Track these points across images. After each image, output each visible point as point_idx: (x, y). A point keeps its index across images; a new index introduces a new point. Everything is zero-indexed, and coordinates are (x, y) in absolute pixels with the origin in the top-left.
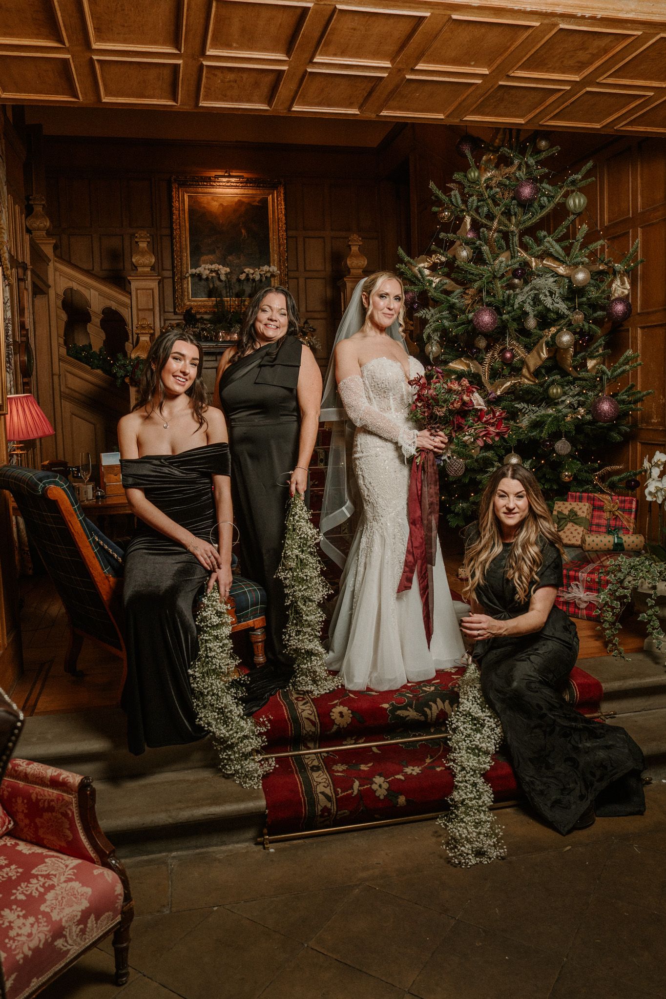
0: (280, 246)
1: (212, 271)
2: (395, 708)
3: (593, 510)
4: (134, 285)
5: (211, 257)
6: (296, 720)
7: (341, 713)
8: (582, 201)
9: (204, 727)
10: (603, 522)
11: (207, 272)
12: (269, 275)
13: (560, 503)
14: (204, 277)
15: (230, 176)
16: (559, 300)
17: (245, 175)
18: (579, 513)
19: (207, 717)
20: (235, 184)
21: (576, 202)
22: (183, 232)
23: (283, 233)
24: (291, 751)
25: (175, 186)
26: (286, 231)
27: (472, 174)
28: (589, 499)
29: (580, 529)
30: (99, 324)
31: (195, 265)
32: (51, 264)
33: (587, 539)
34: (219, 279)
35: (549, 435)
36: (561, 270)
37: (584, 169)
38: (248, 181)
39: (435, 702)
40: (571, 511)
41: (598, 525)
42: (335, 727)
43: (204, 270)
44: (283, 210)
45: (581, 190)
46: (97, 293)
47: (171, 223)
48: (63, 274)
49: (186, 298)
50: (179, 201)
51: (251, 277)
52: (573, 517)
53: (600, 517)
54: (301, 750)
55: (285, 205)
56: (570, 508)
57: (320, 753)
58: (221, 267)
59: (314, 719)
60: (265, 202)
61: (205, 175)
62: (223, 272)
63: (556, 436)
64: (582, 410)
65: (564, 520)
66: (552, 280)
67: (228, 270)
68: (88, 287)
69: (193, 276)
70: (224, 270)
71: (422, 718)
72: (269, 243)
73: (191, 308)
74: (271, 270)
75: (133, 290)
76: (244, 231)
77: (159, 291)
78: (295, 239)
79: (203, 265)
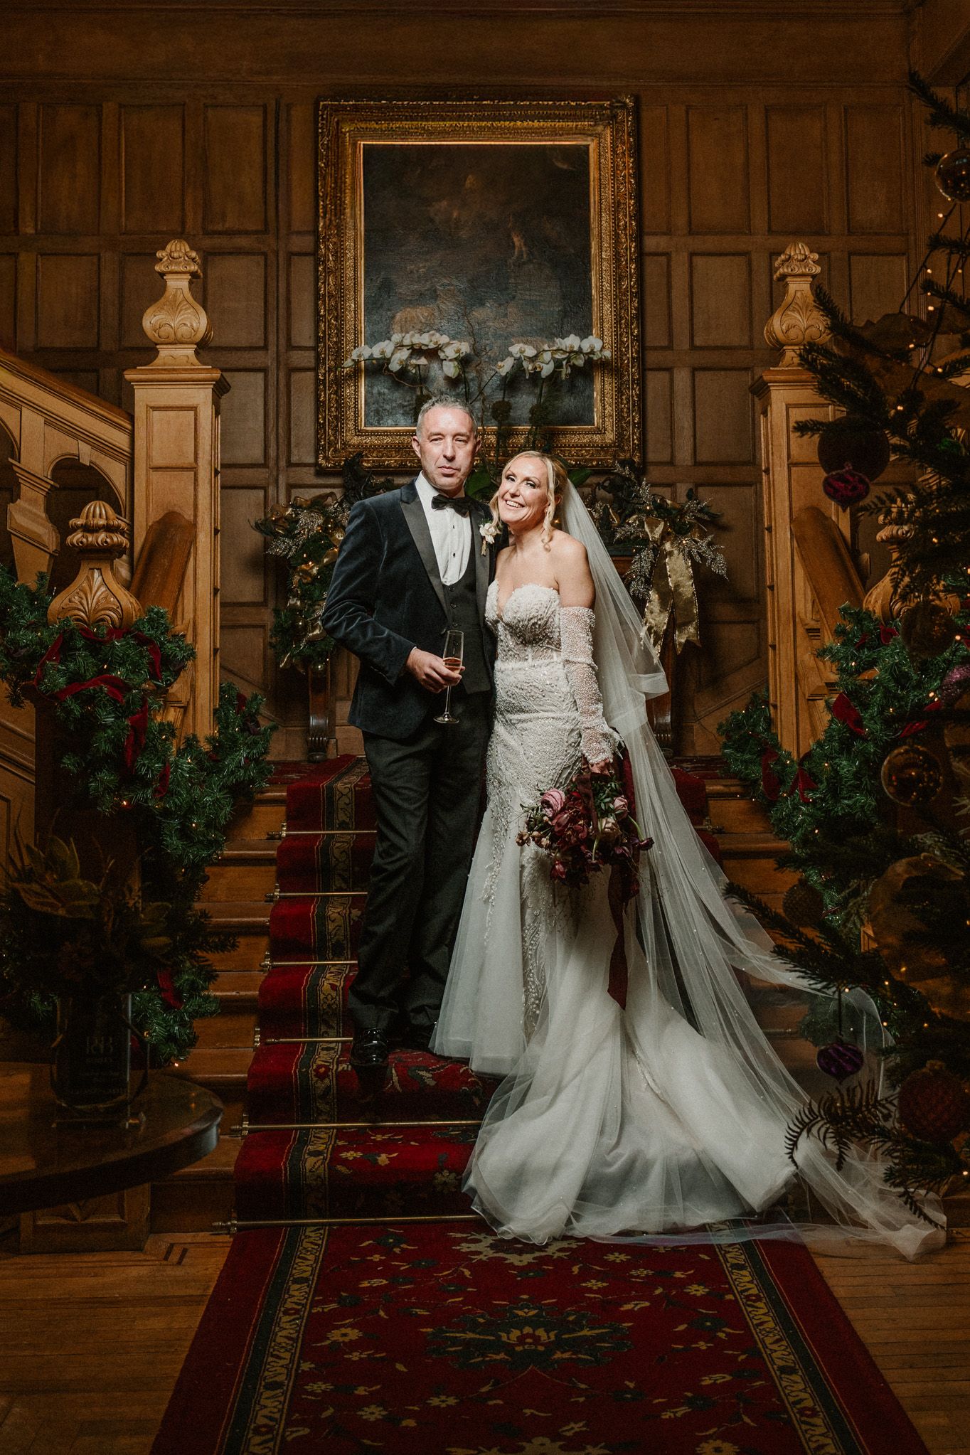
0: (619, 278)
1: (417, 351)
4: (143, 396)
5: (421, 313)
11: (404, 354)
12: (580, 362)
14: (395, 366)
22: (349, 244)
23: (628, 245)
26: (639, 236)
30: (40, 509)
31: (377, 333)
43: (397, 350)
44: (630, 180)
46: (40, 420)
49: (351, 425)
50: (338, 162)
51: (529, 367)
55: (635, 164)
58: (444, 339)
62: (450, 353)
67: (465, 347)
70: (454, 348)
72: (588, 271)
73: (360, 455)
74: (586, 348)
75: (140, 411)
76: (517, 241)
77: (217, 413)
78: (664, 259)
79: (396, 337)
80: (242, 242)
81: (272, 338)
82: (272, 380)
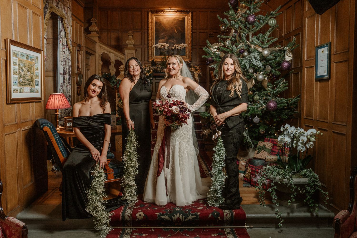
0: (189, 36)
1: (162, 46)
2: (161, 215)
3: (273, 145)
5: (163, 40)
6: (123, 215)
7: (140, 214)
8: (274, 22)
9: (88, 212)
10: (277, 150)
11: (160, 46)
13: (260, 142)
14: (159, 48)
15: (171, 9)
16: (259, 62)
17: (177, 9)
18: (267, 146)
19: (89, 209)
20: (173, 12)
21: (272, 22)
22: (152, 31)
23: (190, 31)
24: (122, 227)
25: (150, 13)
26: (192, 30)
27: (230, 12)
28: (272, 141)
29: (266, 153)
30: (114, 66)
31: (157, 43)
32: (97, 44)
33: (267, 157)
34: (165, 48)
35: (251, 115)
36: (260, 50)
37: (277, 9)
38: (178, 11)
39: (176, 215)
40: (264, 145)
41: (275, 152)
42: (137, 219)
43: (159, 45)
44: (191, 22)
45: (275, 18)
46: (113, 55)
47: (148, 27)
48: (101, 47)
49: (153, 55)
50: (151, 19)
51: (177, 48)
52: (264, 148)
53: (276, 149)
54: (126, 227)
55: (192, 20)
56: (264, 144)
57: (133, 228)
58: (165, 44)
59: (130, 216)
60: (184, 18)
61: (161, 9)
62: (166, 46)
63: (254, 116)
64: (264, 106)
65: (260, 149)
66: (257, 54)
67: (168, 45)
68: (110, 52)
69: (155, 47)
70: (167, 45)
71: (171, 220)
72: (185, 35)
73: (154, 60)
74: (184, 45)
75: (126, 53)
76: (175, 30)
77: (136, 54)
78: (195, 33)
79: (159, 43)
80: (138, 30)
81: (142, 43)
82: (142, 49)
